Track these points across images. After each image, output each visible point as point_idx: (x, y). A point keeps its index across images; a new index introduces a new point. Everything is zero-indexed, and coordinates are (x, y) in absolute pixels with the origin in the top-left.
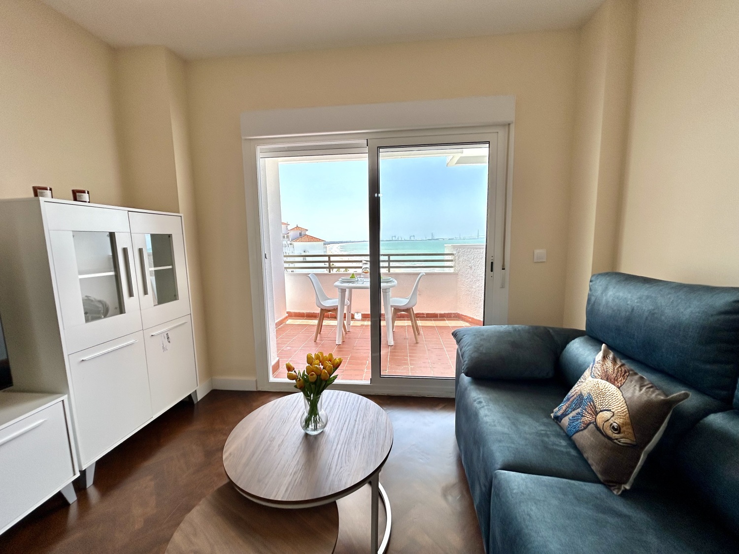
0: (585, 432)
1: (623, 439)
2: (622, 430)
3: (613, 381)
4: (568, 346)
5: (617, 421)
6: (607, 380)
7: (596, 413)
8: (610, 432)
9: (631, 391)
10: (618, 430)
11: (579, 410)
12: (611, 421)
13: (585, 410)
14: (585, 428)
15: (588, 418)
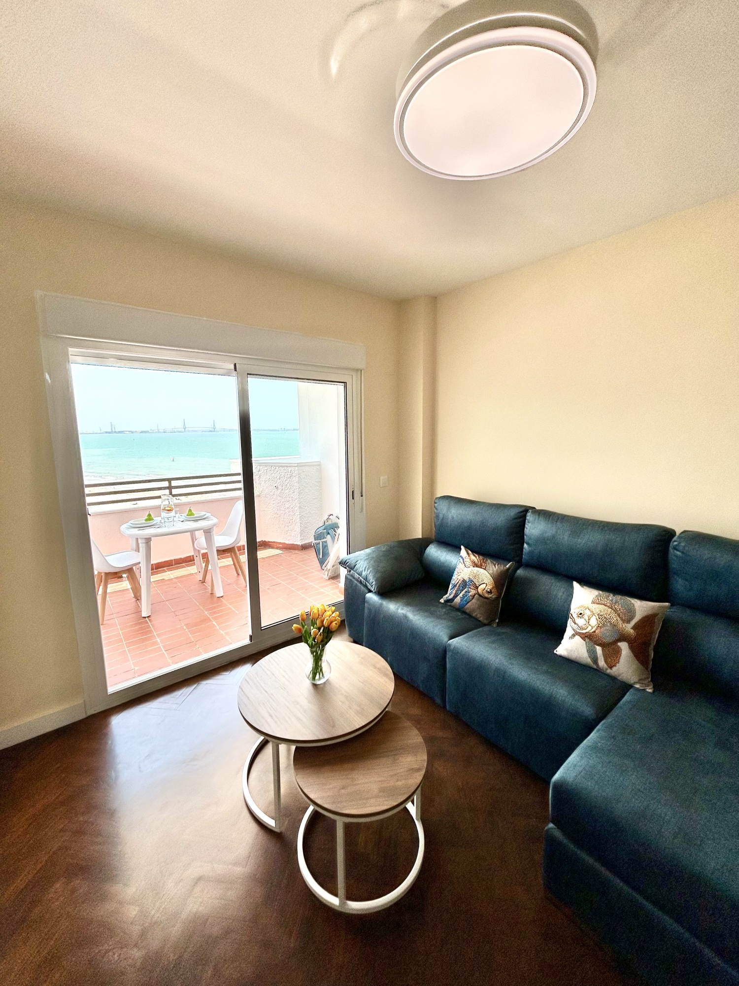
0: (473, 601)
1: (492, 596)
2: (492, 591)
3: (480, 566)
4: (426, 551)
5: (489, 588)
6: (477, 567)
7: (477, 588)
8: (486, 595)
9: (491, 569)
10: (490, 592)
11: (466, 590)
12: (486, 589)
13: (470, 588)
14: (473, 599)
15: (473, 592)
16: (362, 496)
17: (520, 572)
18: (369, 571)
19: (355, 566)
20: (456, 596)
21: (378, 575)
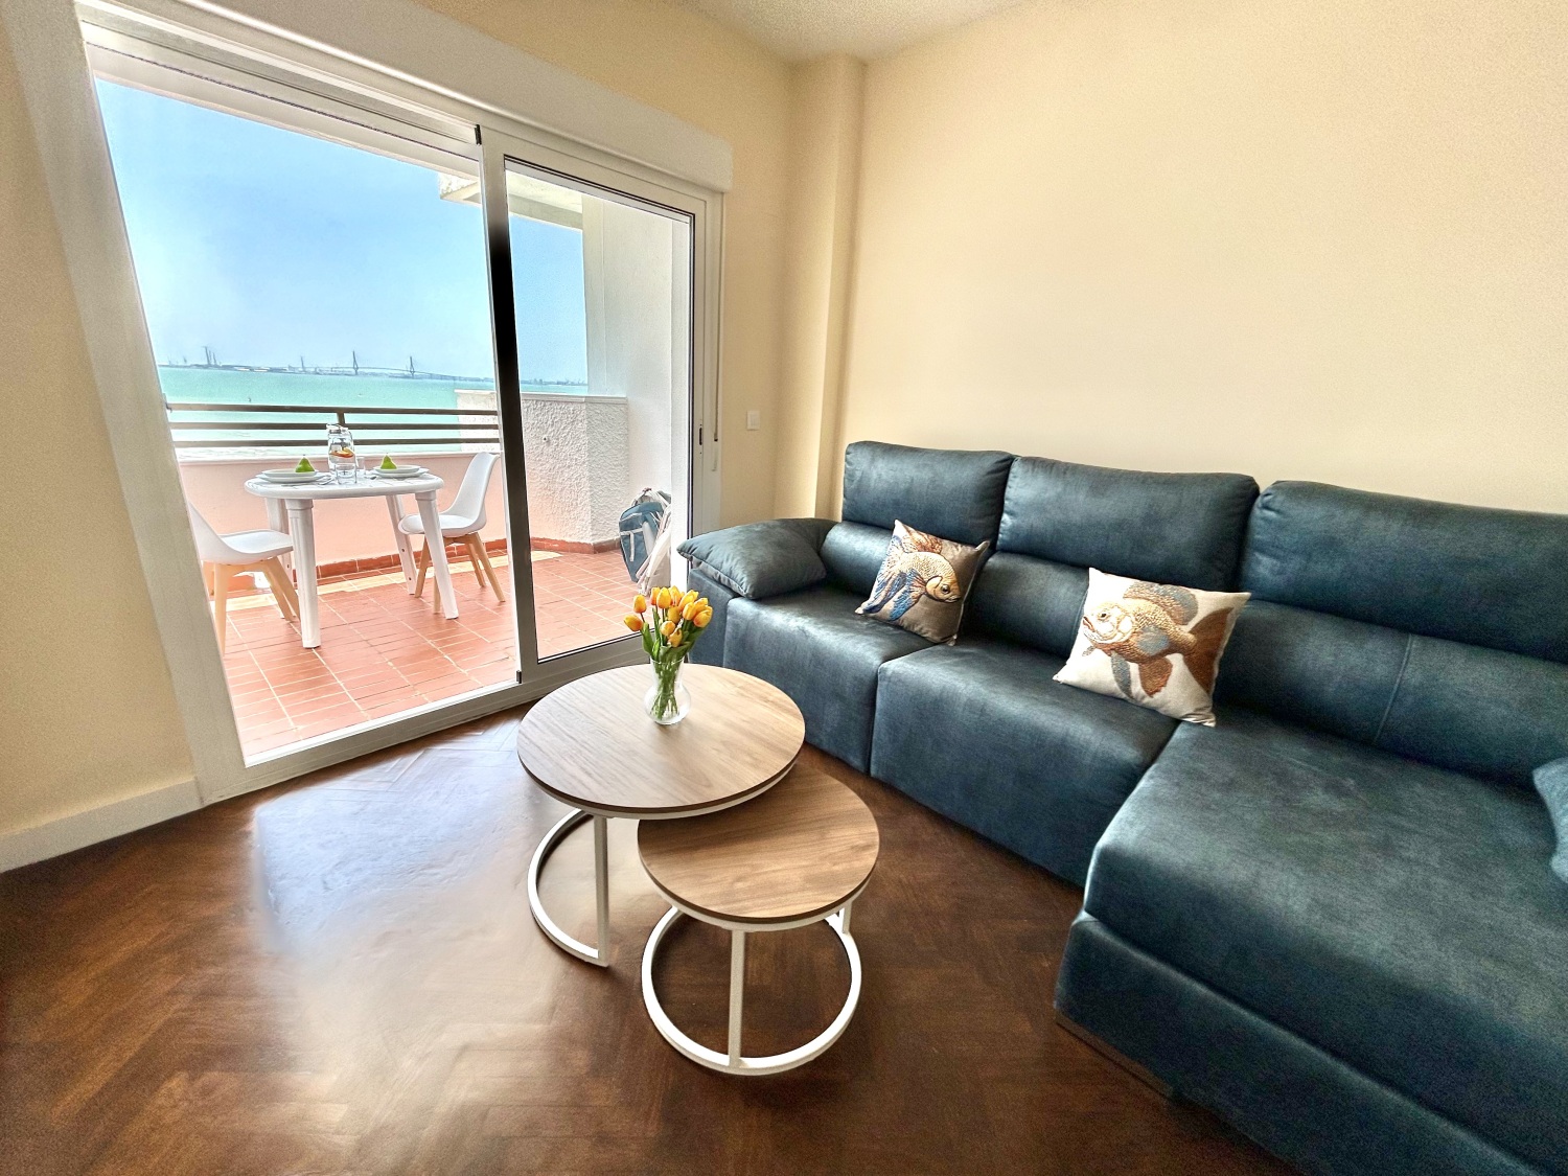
0: (917, 605)
1: (951, 597)
2: (952, 587)
3: (932, 549)
4: (828, 536)
5: (947, 582)
6: (925, 550)
7: (925, 584)
8: (941, 596)
9: (950, 552)
10: (947, 590)
11: (904, 589)
12: (940, 585)
13: (912, 585)
14: (916, 602)
15: (917, 591)
16: (716, 440)
17: (994, 561)
18: (735, 560)
19: (708, 554)
20: (885, 601)
21: (752, 568)
